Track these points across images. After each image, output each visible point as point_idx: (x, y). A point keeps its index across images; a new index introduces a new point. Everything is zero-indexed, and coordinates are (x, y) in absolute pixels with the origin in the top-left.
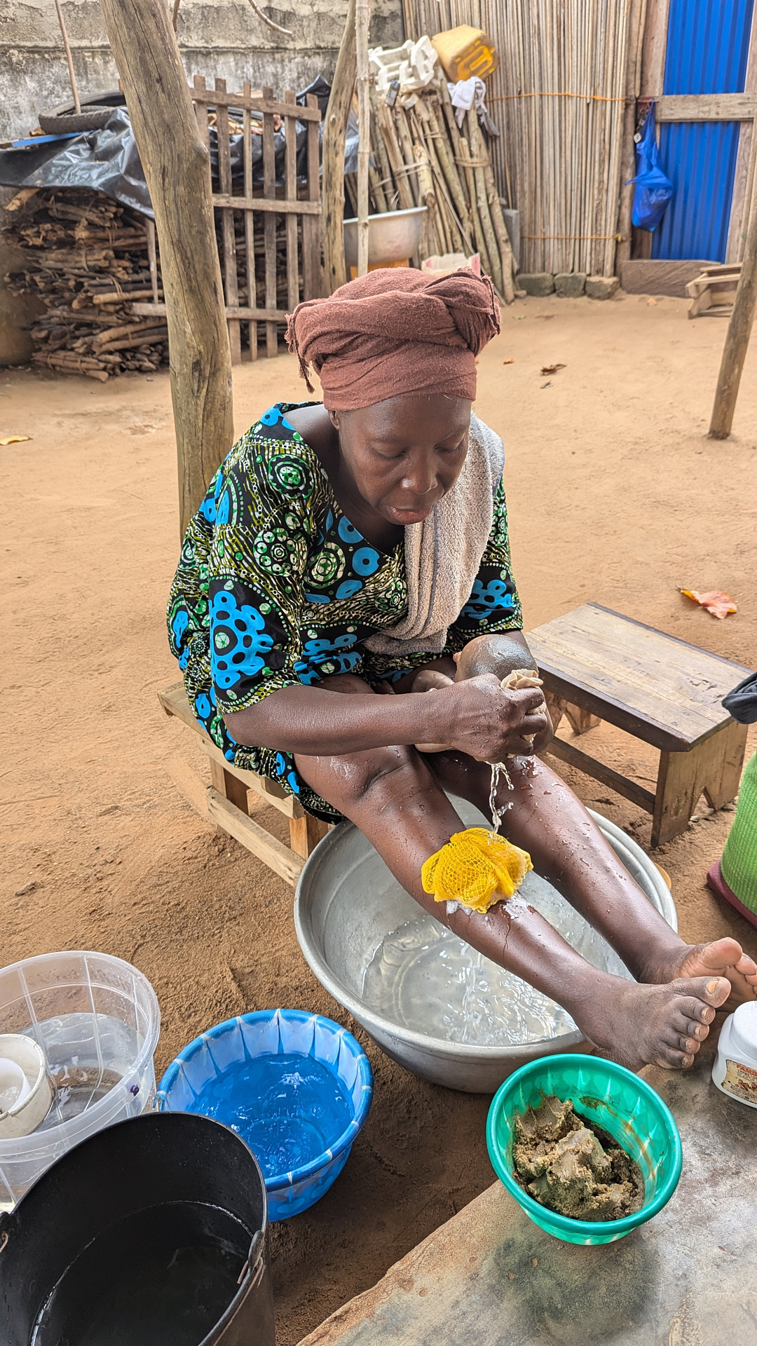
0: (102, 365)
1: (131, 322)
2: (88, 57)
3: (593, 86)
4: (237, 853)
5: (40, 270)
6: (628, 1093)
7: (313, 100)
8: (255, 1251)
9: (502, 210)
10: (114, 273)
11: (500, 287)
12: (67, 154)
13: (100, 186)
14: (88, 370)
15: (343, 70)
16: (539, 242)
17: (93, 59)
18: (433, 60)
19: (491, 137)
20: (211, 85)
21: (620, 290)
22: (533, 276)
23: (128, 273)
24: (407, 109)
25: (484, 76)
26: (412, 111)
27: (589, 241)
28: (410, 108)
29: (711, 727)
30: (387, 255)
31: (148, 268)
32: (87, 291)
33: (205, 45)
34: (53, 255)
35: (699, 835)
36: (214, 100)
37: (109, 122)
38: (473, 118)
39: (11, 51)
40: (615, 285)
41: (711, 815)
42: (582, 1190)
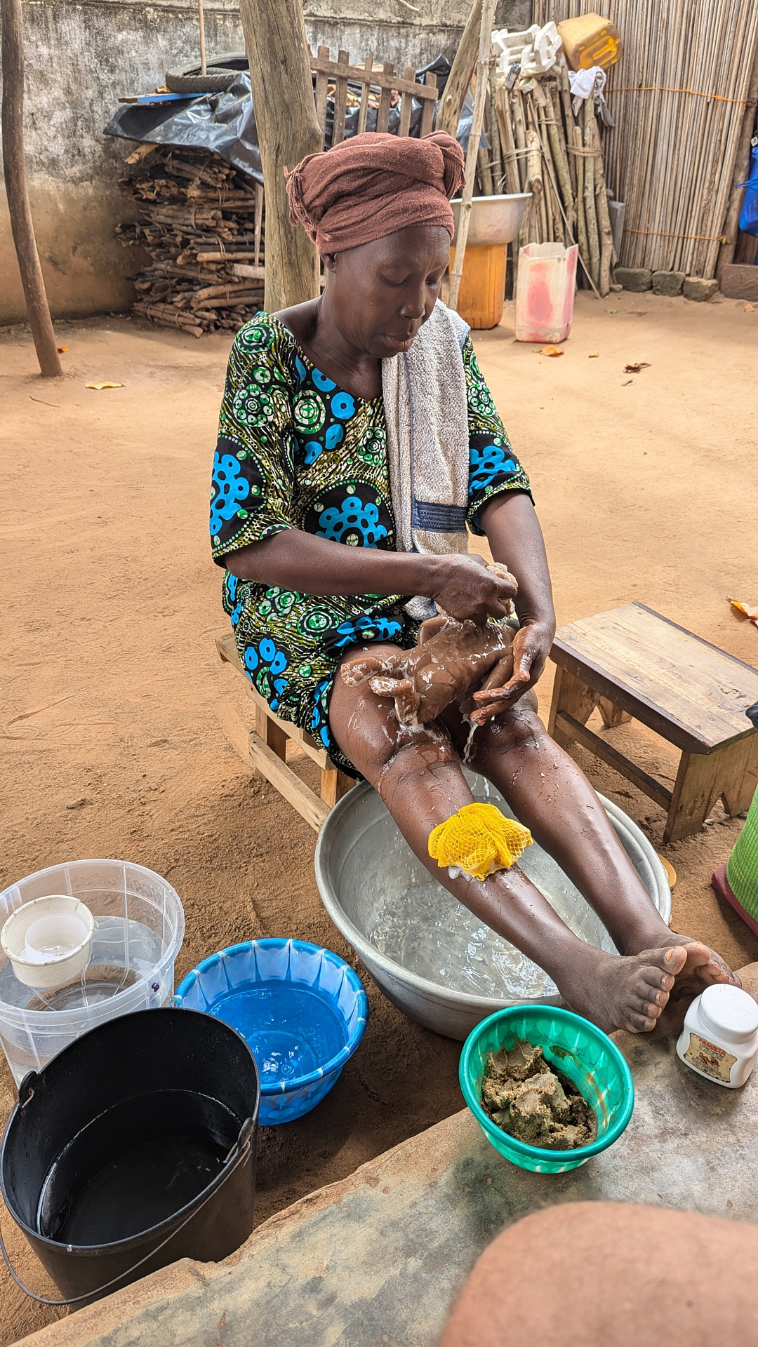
0: (198, 321)
1: (231, 282)
2: (220, 19)
3: (716, 85)
4: (271, 797)
5: (151, 224)
6: (593, 1048)
7: (432, 78)
8: (245, 1134)
9: (608, 201)
10: (220, 233)
11: (596, 279)
12: (189, 113)
13: (216, 148)
14: (184, 324)
15: (465, 51)
16: (642, 238)
17: (224, 21)
18: (557, 46)
19: (606, 128)
20: (334, 58)
21: (718, 293)
22: (632, 271)
23: (233, 234)
24: (524, 93)
25: (607, 66)
26: (529, 95)
27: (693, 240)
28: (528, 93)
29: (734, 735)
30: (484, 239)
31: (253, 231)
32: (192, 249)
33: (333, 15)
34: (164, 211)
35: (711, 837)
36: (336, 72)
37: (232, 85)
38: (590, 107)
39: (147, 9)
40: (713, 287)
41: (726, 820)
42: (540, 1126)
